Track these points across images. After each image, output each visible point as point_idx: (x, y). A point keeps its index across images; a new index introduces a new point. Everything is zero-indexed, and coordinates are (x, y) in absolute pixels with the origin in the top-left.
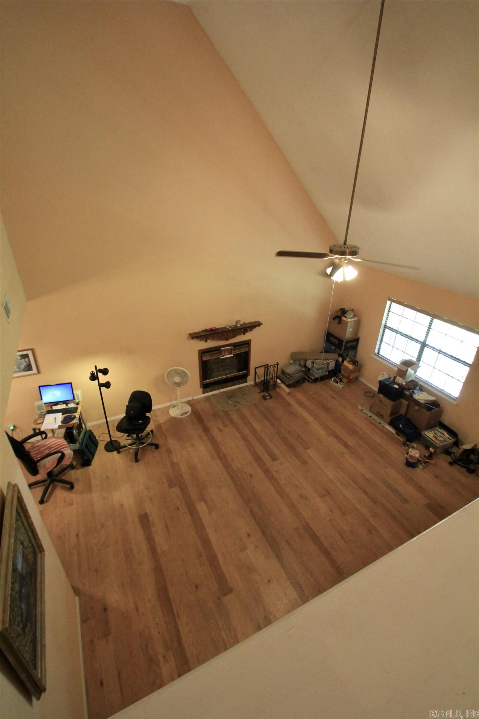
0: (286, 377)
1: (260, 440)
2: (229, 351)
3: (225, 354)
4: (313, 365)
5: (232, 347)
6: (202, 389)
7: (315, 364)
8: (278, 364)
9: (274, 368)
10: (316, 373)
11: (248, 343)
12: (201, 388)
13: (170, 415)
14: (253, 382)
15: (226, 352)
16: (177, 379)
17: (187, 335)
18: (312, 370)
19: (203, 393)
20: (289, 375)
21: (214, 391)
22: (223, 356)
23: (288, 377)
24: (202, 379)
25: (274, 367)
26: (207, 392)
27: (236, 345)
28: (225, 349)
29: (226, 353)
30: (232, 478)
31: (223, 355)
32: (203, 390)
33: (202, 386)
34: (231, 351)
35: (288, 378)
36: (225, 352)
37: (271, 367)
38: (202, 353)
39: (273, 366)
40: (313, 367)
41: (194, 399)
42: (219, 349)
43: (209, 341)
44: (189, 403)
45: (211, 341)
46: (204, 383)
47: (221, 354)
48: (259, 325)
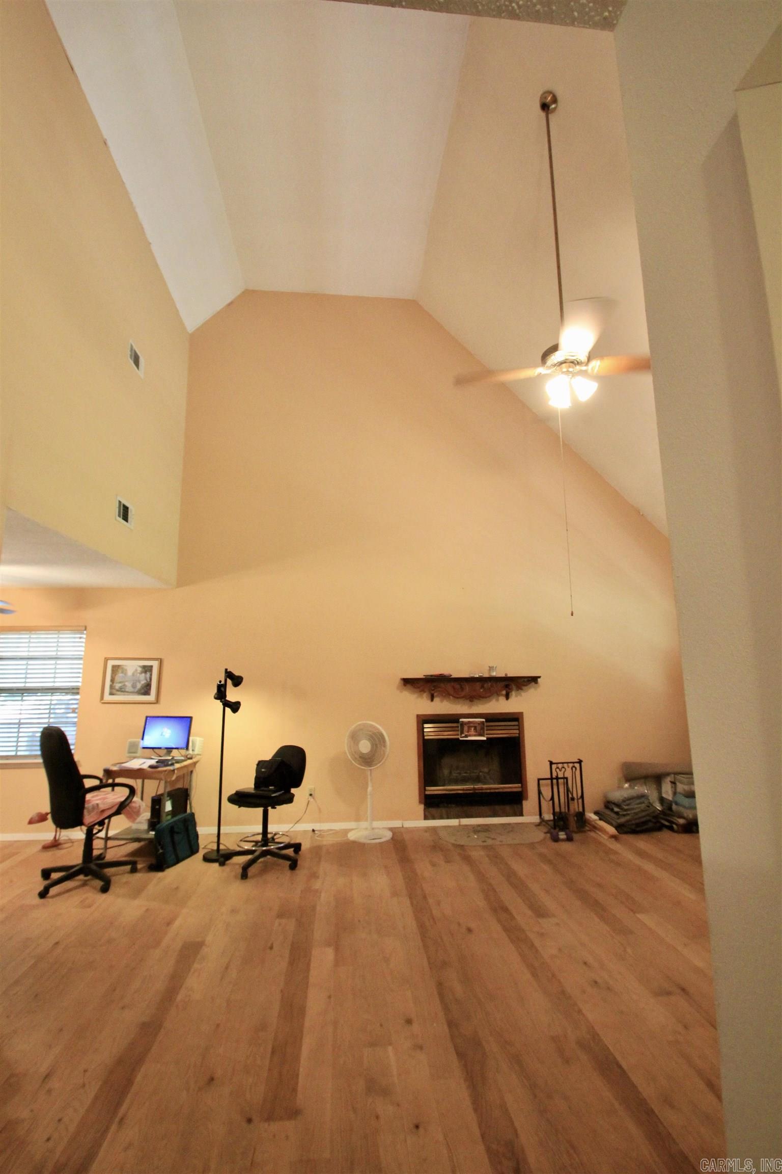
0: (612, 810)
1: (519, 886)
2: (478, 728)
3: (470, 733)
4: (675, 789)
5: (484, 720)
6: (422, 806)
7: (678, 784)
8: (580, 762)
9: (574, 769)
10: (684, 807)
11: (516, 719)
12: (420, 802)
13: (347, 836)
14: (536, 819)
15: (473, 729)
16: (365, 747)
17: (397, 681)
18: (677, 804)
19: (426, 818)
20: (618, 805)
21: (448, 818)
22: (466, 736)
23: (616, 809)
24: (423, 785)
25: (572, 769)
26: (434, 818)
27: (492, 718)
28: (469, 722)
29: (472, 731)
31: (467, 734)
32: (425, 809)
33: (423, 801)
34: (482, 729)
35: (617, 813)
36: (469, 728)
37: (565, 765)
38: (423, 720)
39: (571, 765)
40: (675, 793)
41: (404, 826)
42: (457, 722)
43: (437, 700)
44: (391, 829)
45: (442, 701)
46: (427, 793)
47: (462, 732)
48: (534, 680)
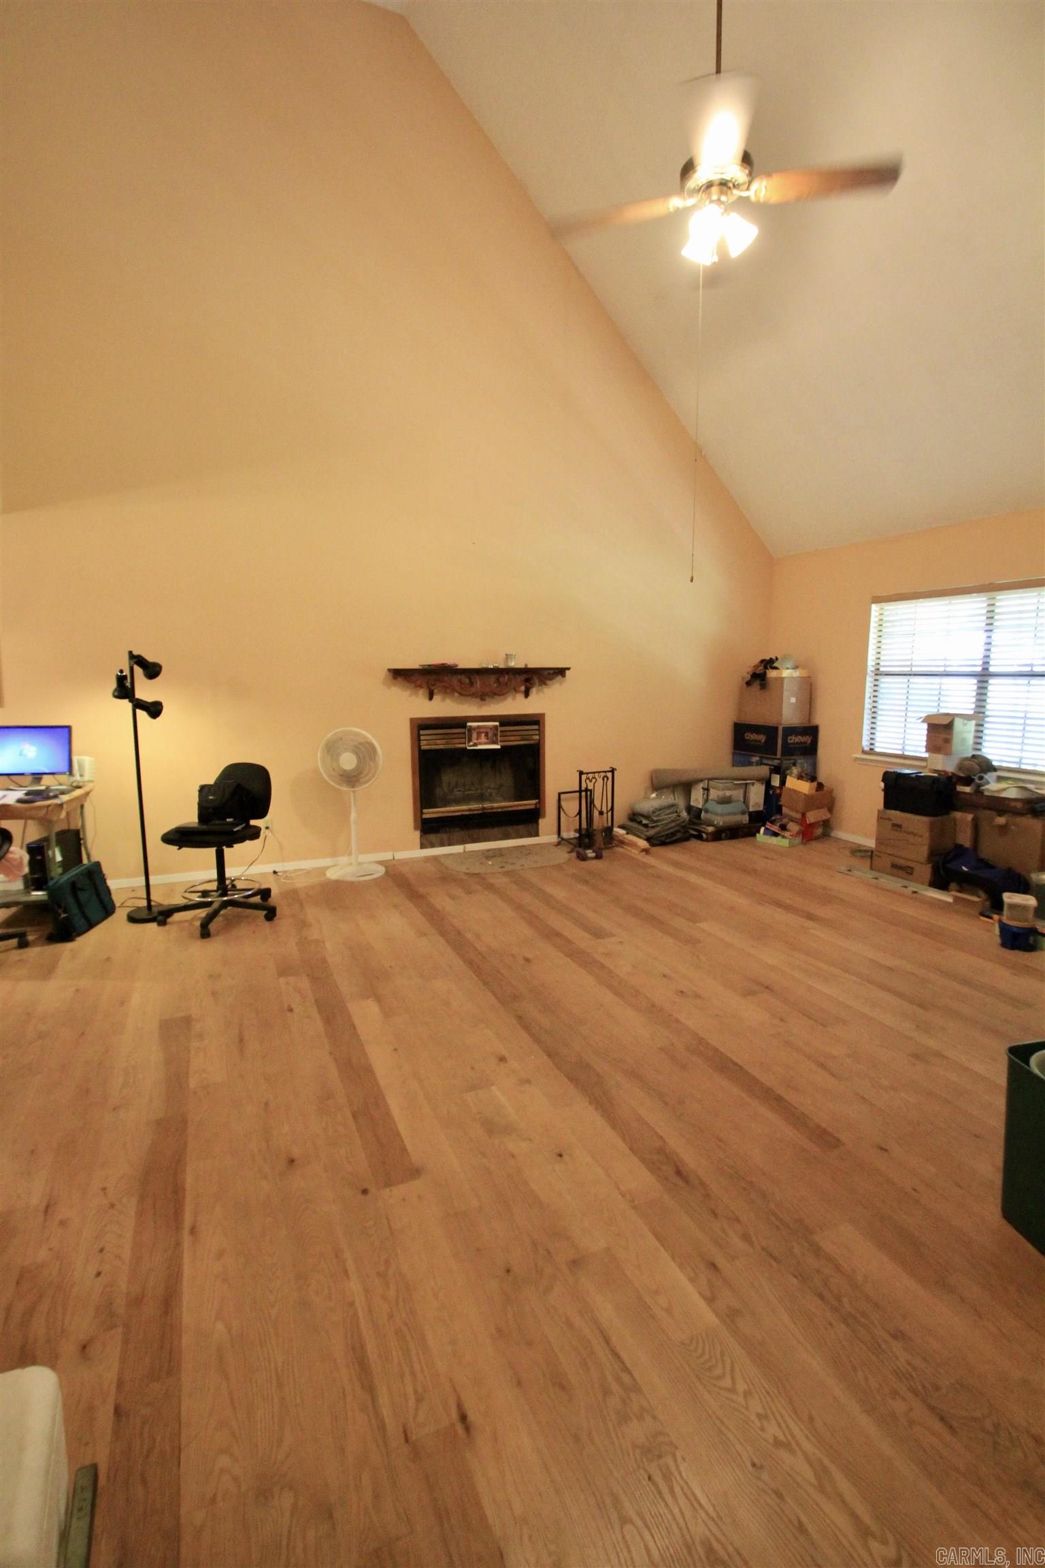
0: (640, 823)
1: (563, 910)
2: (490, 735)
3: (480, 741)
4: (708, 796)
5: (497, 724)
6: (418, 833)
7: (711, 790)
8: (613, 771)
9: (605, 779)
10: (716, 814)
11: (536, 721)
12: (416, 828)
13: (325, 875)
15: (483, 735)
16: (348, 761)
17: (383, 673)
18: (707, 811)
19: (423, 846)
20: (647, 817)
21: (450, 844)
22: (475, 745)
23: (645, 822)
24: (419, 807)
25: (603, 779)
26: (432, 846)
27: (507, 722)
28: (479, 727)
29: (483, 739)
30: (470, 963)
31: (476, 741)
32: (421, 836)
33: (420, 828)
34: (495, 735)
35: (646, 826)
36: (479, 734)
37: (596, 775)
38: (421, 727)
39: (603, 774)
40: (706, 801)
41: (396, 858)
42: (464, 726)
43: (437, 698)
44: (381, 863)
45: (443, 700)
46: (425, 816)
47: (470, 740)
48: (561, 672)
